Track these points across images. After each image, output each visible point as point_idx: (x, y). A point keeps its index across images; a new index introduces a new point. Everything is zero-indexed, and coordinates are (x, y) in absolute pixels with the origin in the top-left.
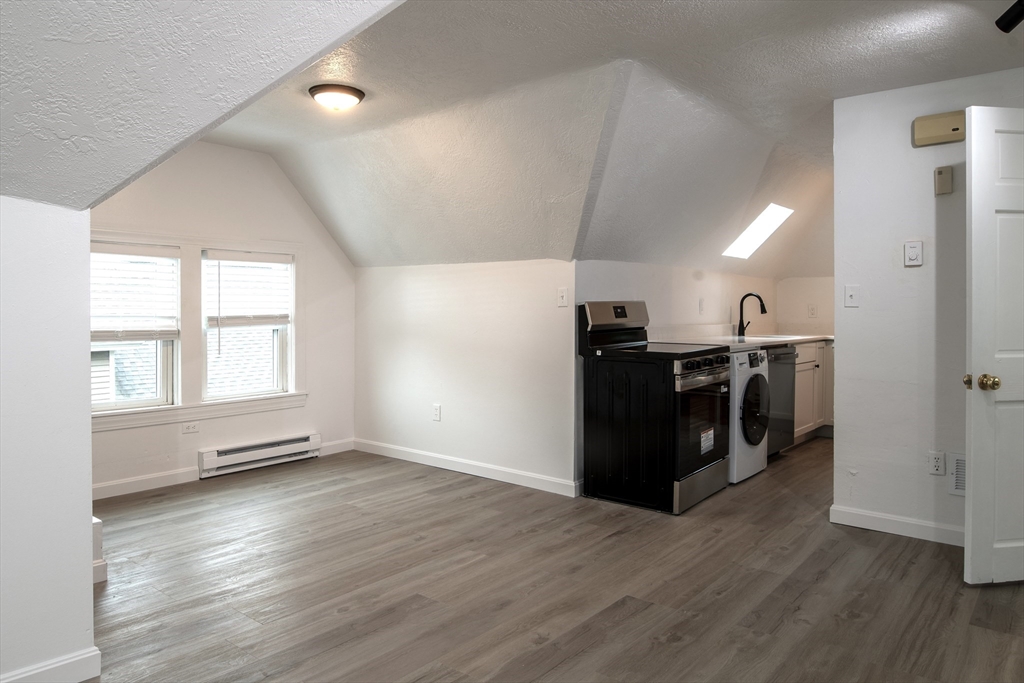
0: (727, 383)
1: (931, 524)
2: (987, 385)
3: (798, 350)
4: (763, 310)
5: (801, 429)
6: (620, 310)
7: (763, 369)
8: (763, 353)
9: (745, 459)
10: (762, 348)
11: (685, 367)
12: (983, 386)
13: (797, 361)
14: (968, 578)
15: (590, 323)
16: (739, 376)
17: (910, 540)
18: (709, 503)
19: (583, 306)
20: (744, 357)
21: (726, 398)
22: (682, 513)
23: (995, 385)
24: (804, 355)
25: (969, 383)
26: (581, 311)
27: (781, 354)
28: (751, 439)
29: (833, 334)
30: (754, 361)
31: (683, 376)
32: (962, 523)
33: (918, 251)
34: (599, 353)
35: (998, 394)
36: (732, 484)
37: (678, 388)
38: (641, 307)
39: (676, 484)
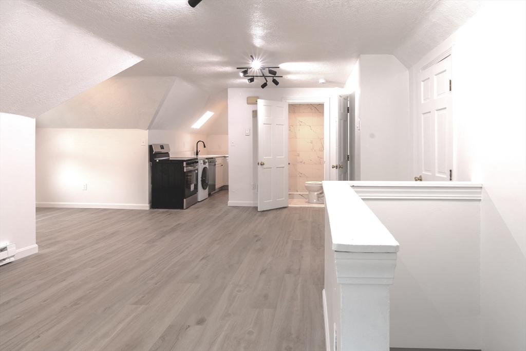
0: (197, 170)
1: (252, 202)
2: (262, 164)
3: (217, 160)
4: (205, 147)
5: (218, 186)
6: (162, 147)
7: (207, 165)
8: (207, 160)
9: (202, 194)
10: (206, 159)
11: (187, 164)
12: (261, 165)
13: (216, 163)
14: (259, 210)
15: (154, 151)
16: (200, 167)
17: (247, 207)
18: (193, 206)
19: (151, 146)
20: (202, 162)
21: (197, 174)
22: (186, 209)
23: (264, 164)
24: (218, 162)
25: (258, 164)
26: (151, 147)
27: (211, 161)
28: (204, 188)
29: (228, 154)
30: (204, 163)
31: (186, 167)
32: (257, 201)
33: (249, 131)
34: (158, 161)
35: (264, 166)
36: (199, 202)
37: (185, 171)
38: (168, 145)
39: (185, 200)
